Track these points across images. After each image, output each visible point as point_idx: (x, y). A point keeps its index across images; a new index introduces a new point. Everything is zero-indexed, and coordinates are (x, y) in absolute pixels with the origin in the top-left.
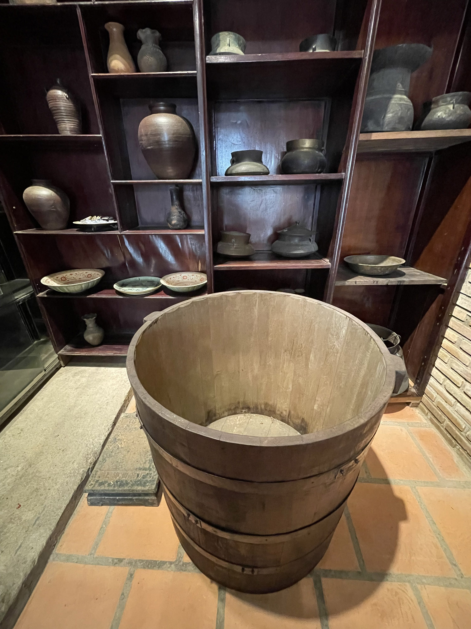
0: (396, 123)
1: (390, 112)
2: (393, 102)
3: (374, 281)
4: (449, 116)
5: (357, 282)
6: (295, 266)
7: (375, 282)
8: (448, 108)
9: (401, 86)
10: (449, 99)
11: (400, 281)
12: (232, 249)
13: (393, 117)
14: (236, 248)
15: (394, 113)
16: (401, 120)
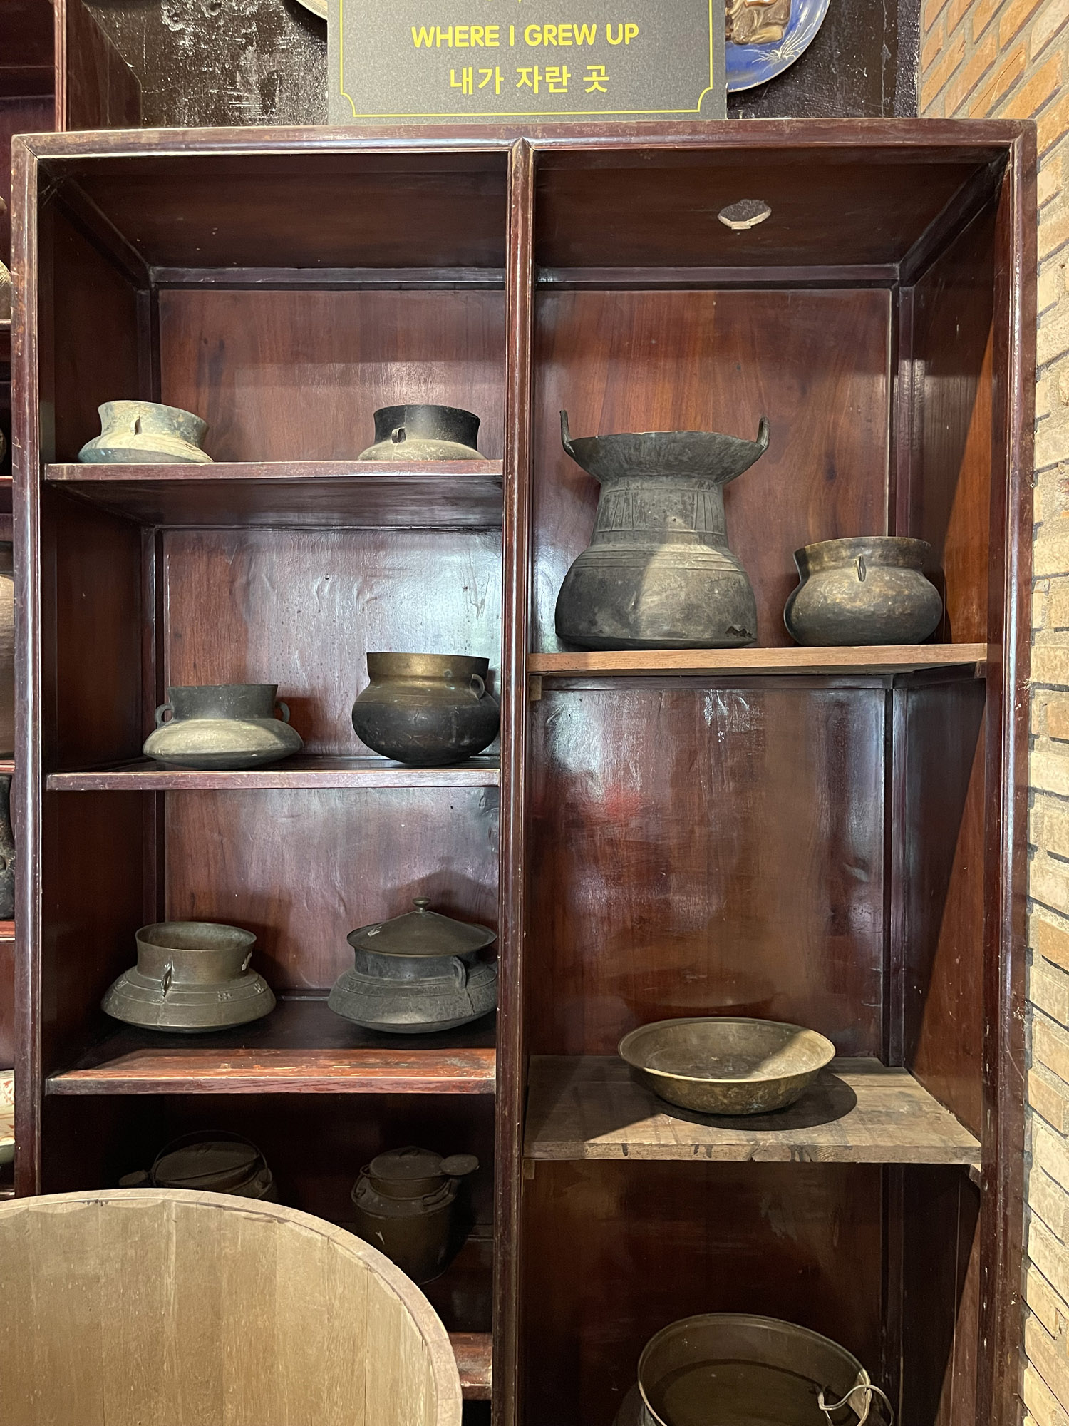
0: (674, 620)
1: (650, 592)
2: (656, 564)
3: (697, 1147)
4: (852, 599)
5: (630, 1148)
6: (363, 1084)
7: (702, 1149)
8: (848, 577)
9: (680, 521)
10: (845, 553)
11: (801, 1149)
12: (162, 1000)
13: (662, 604)
14: (174, 998)
15: (664, 595)
16: (689, 613)
